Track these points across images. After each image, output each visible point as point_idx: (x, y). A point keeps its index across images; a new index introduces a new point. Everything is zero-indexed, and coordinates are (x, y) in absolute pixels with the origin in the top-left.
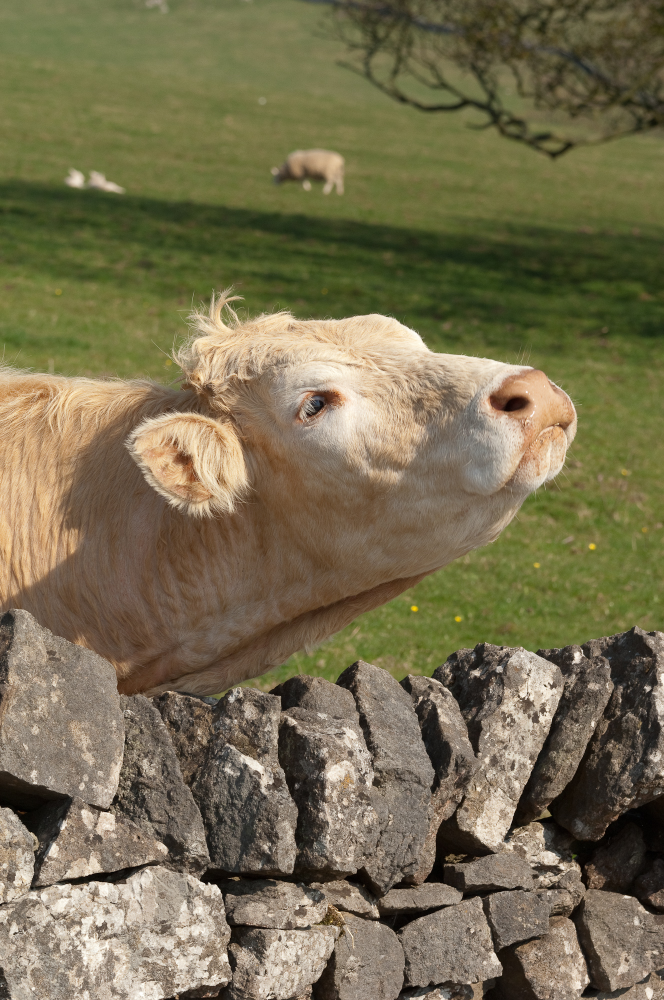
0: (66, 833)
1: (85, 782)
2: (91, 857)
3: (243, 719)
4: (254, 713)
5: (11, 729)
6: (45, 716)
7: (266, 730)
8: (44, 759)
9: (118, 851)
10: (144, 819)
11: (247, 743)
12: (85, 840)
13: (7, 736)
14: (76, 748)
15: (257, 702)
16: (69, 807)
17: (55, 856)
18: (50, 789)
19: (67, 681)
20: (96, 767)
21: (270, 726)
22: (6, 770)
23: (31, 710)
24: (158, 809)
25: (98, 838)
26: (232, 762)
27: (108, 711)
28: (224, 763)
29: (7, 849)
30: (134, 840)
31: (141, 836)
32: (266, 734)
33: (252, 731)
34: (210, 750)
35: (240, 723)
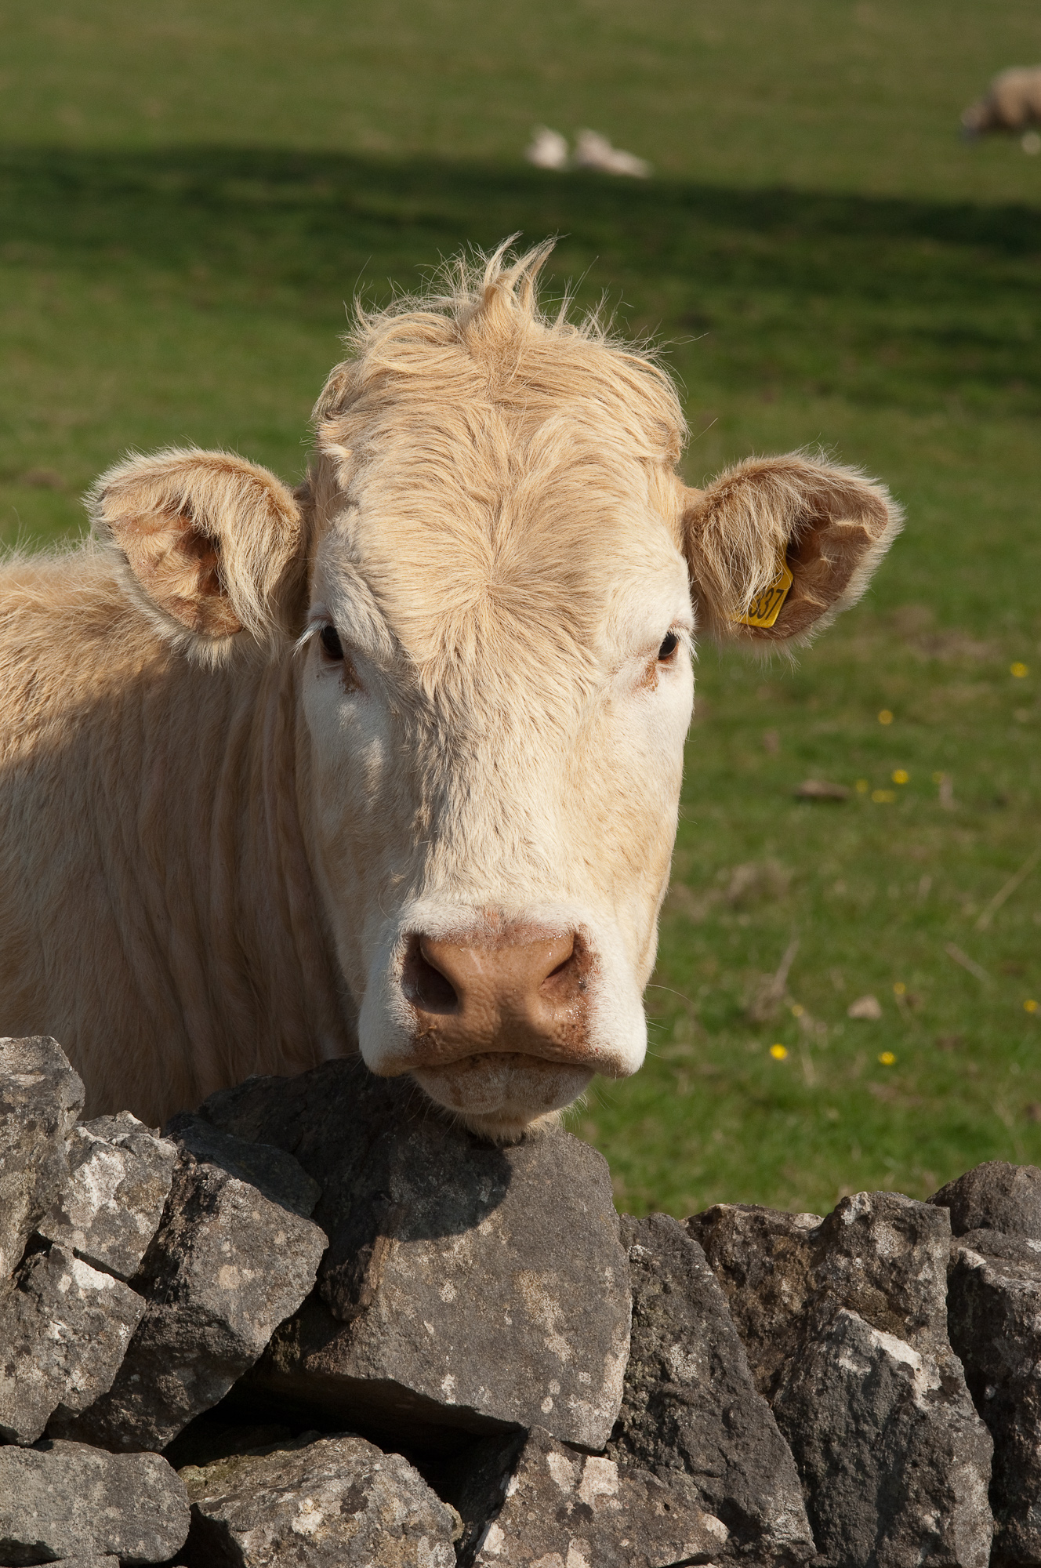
0: (518, 1503)
1: (553, 1396)
2: (570, 1549)
3: (872, 1256)
4: (896, 1243)
5: (398, 1293)
6: (466, 1263)
7: (921, 1277)
8: (467, 1352)
9: (626, 1536)
10: (678, 1468)
11: (883, 1306)
12: (558, 1514)
13: (390, 1306)
14: (532, 1327)
15: (903, 1221)
16: (523, 1449)
17: (497, 1551)
18: (482, 1413)
20: (575, 1364)
21: (929, 1271)
22: (391, 1377)
24: (704, 1447)
25: (584, 1510)
26: (853, 1346)
27: (595, 1250)
28: (838, 1347)
29: (399, 1538)
30: (657, 1513)
31: (671, 1504)
32: (923, 1285)
33: (892, 1281)
34: (809, 1322)
35: (868, 1264)
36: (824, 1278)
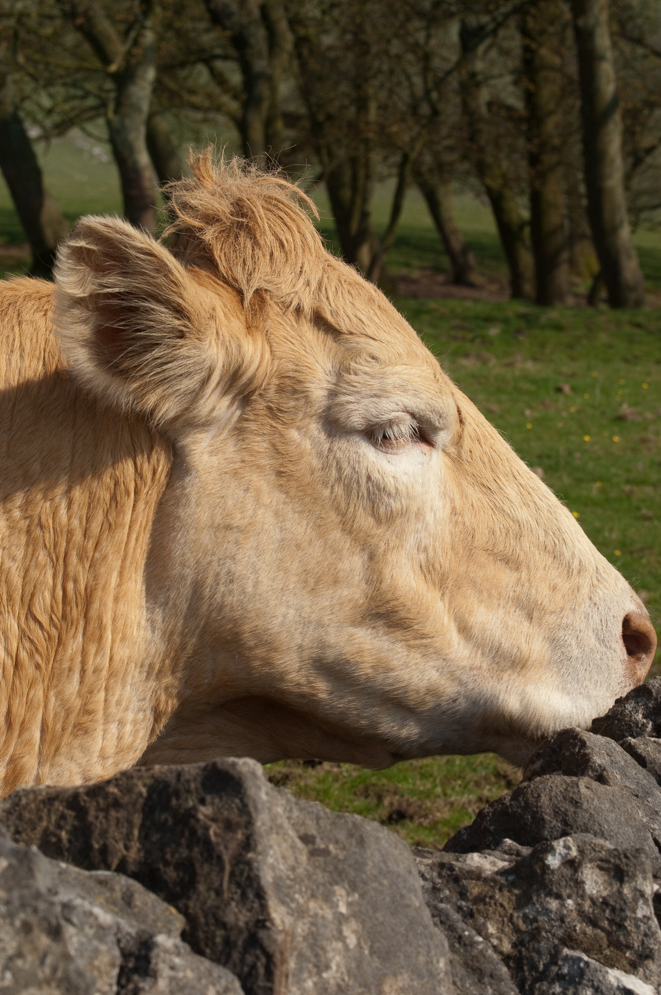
3: (582, 897)
4: (600, 881)
6: (343, 980)
7: (640, 914)
11: (605, 942)
15: (607, 861)
19: (362, 896)
23: (319, 973)
32: (641, 921)
33: (608, 919)
34: (525, 962)
35: (579, 905)
36: (535, 920)
